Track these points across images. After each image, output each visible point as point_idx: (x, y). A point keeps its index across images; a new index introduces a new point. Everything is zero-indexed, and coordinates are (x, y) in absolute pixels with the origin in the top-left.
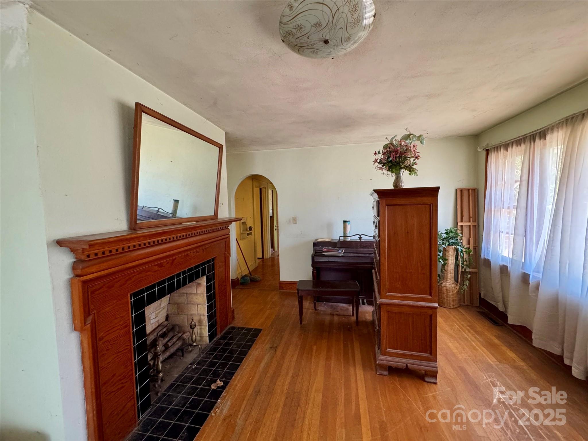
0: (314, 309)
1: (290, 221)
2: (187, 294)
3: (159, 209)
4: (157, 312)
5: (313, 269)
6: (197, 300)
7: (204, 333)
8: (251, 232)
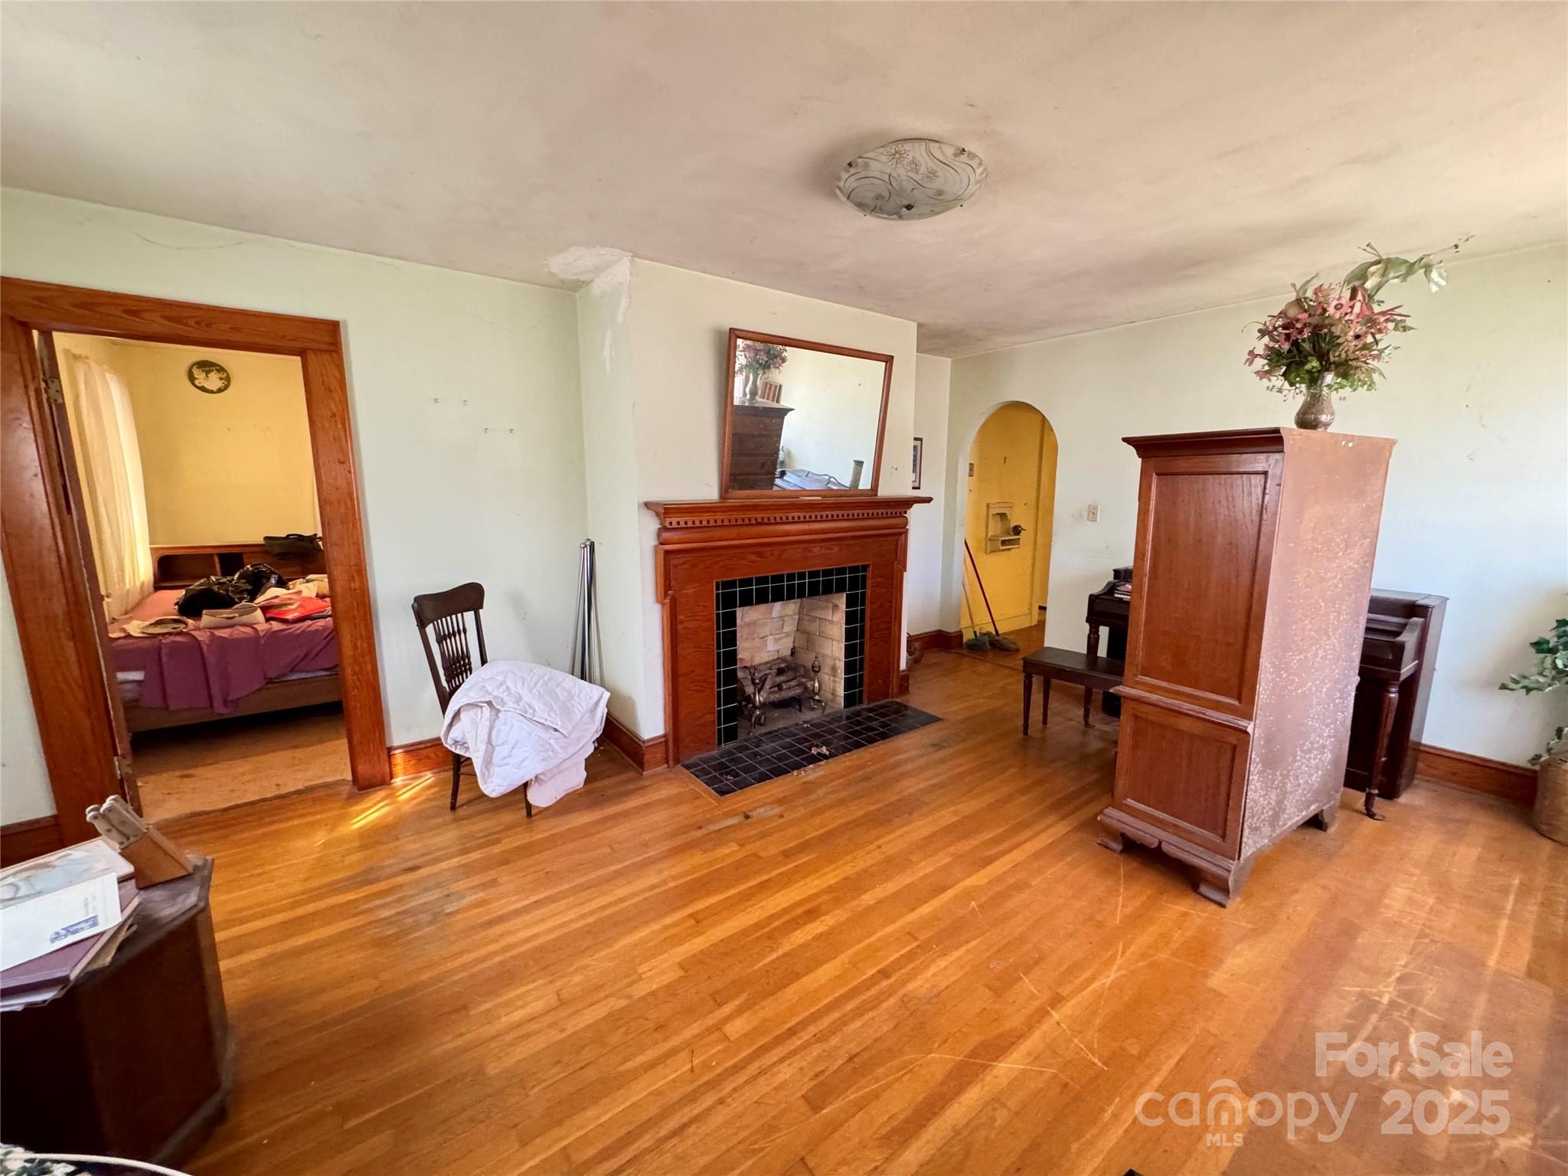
0: (1083, 722)
1: (1081, 515)
2: (820, 619)
3: (830, 477)
4: (777, 636)
5: (1090, 631)
6: (831, 633)
7: (838, 689)
8: (1016, 537)
